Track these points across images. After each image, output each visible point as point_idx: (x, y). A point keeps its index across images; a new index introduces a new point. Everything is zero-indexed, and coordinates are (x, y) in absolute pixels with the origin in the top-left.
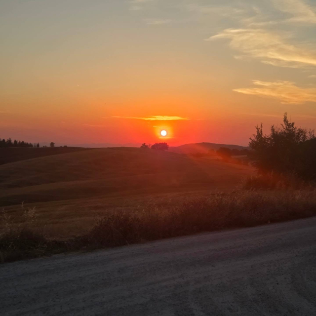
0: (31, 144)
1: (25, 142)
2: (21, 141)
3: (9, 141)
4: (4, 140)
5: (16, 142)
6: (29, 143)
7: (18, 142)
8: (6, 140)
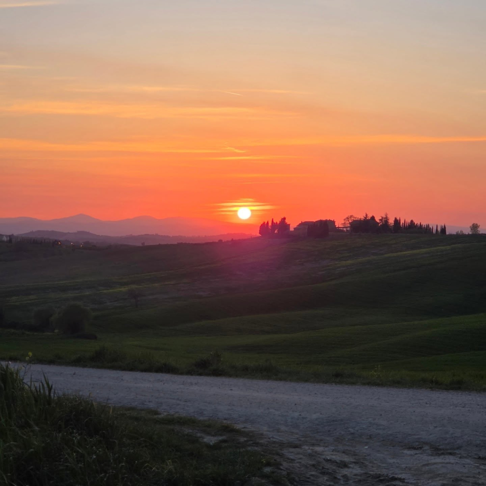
0: (428, 226)
1: (417, 222)
2: (409, 221)
3: (385, 220)
4: (373, 218)
5: (397, 222)
6: (424, 224)
7: (402, 222)
8: (377, 219)
